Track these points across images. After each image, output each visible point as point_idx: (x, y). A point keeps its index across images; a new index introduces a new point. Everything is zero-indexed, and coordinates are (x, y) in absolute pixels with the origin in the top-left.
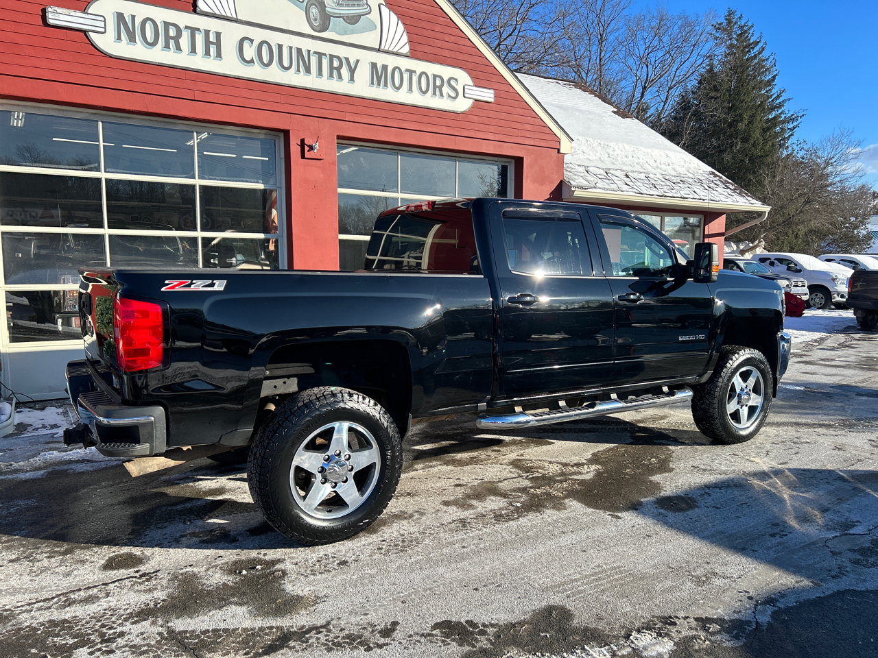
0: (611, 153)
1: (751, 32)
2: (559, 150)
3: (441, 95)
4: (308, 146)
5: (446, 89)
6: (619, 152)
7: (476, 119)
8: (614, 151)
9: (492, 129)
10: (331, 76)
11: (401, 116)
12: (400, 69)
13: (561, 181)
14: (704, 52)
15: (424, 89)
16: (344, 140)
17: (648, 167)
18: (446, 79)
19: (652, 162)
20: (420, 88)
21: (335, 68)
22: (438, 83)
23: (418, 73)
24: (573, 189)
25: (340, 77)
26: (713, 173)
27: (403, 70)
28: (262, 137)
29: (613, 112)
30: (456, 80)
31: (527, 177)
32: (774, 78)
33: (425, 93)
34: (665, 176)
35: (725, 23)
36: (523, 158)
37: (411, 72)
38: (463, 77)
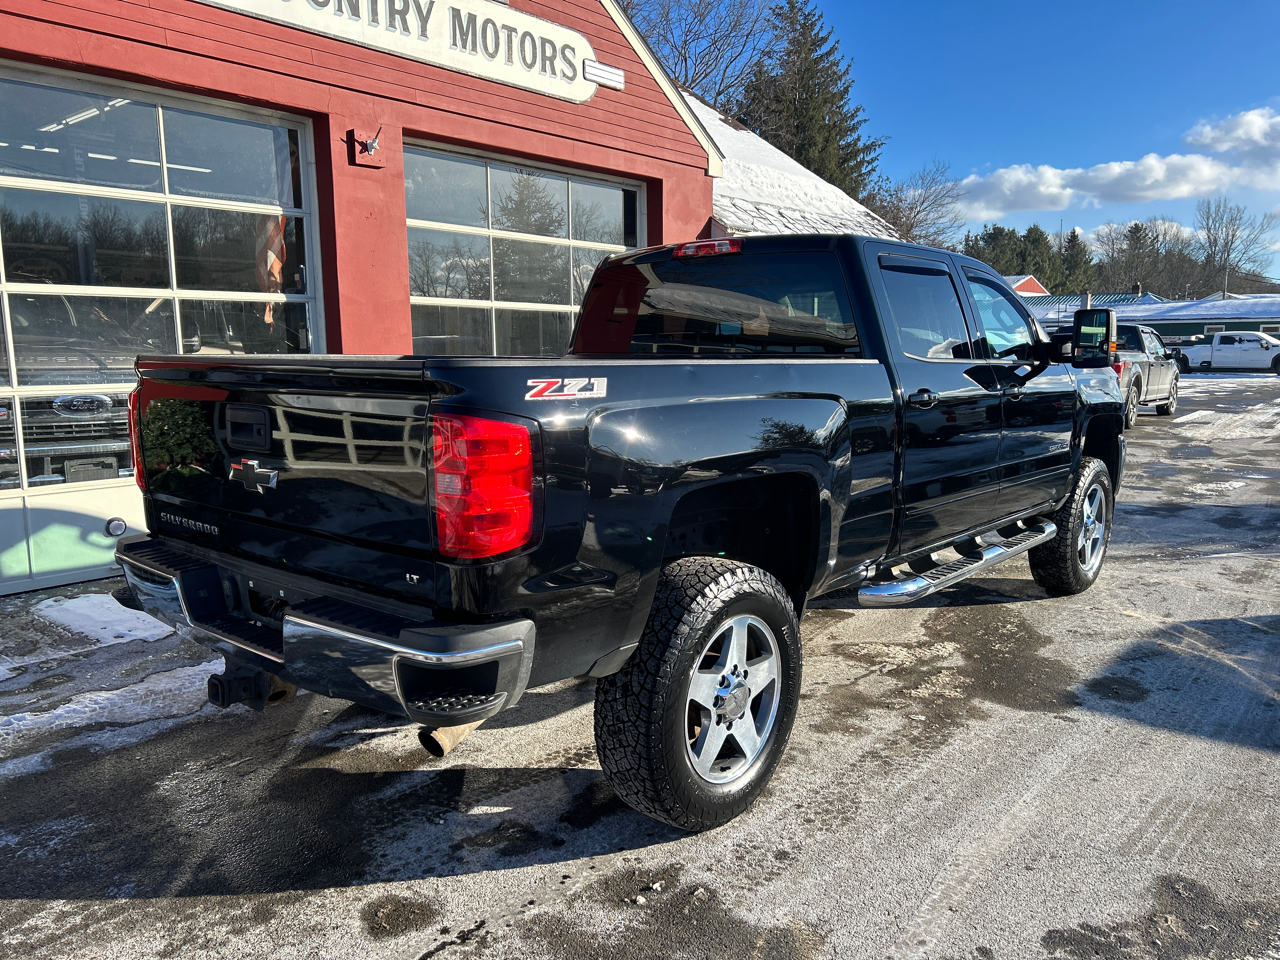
0: (755, 179)
1: (819, 24)
2: (706, 171)
3: (554, 72)
4: (361, 144)
5: (559, 63)
6: (762, 179)
7: (600, 114)
8: (757, 176)
9: (621, 132)
10: (392, 25)
11: (495, 101)
12: (494, 24)
13: (710, 218)
14: (761, 45)
15: (529, 60)
16: (414, 136)
17: (799, 203)
18: (559, 47)
19: (802, 196)
20: (524, 59)
21: (398, 12)
22: (549, 52)
23: (520, 33)
24: (729, 231)
25: (406, 28)
26: (868, 215)
27: (499, 26)
28: (275, 122)
29: (720, 119)
30: (573, 50)
31: (668, 210)
32: (846, 90)
33: (530, 66)
34: (822, 217)
35: (787, 8)
36: (660, 181)
37: (511, 30)
38: (583, 48)
